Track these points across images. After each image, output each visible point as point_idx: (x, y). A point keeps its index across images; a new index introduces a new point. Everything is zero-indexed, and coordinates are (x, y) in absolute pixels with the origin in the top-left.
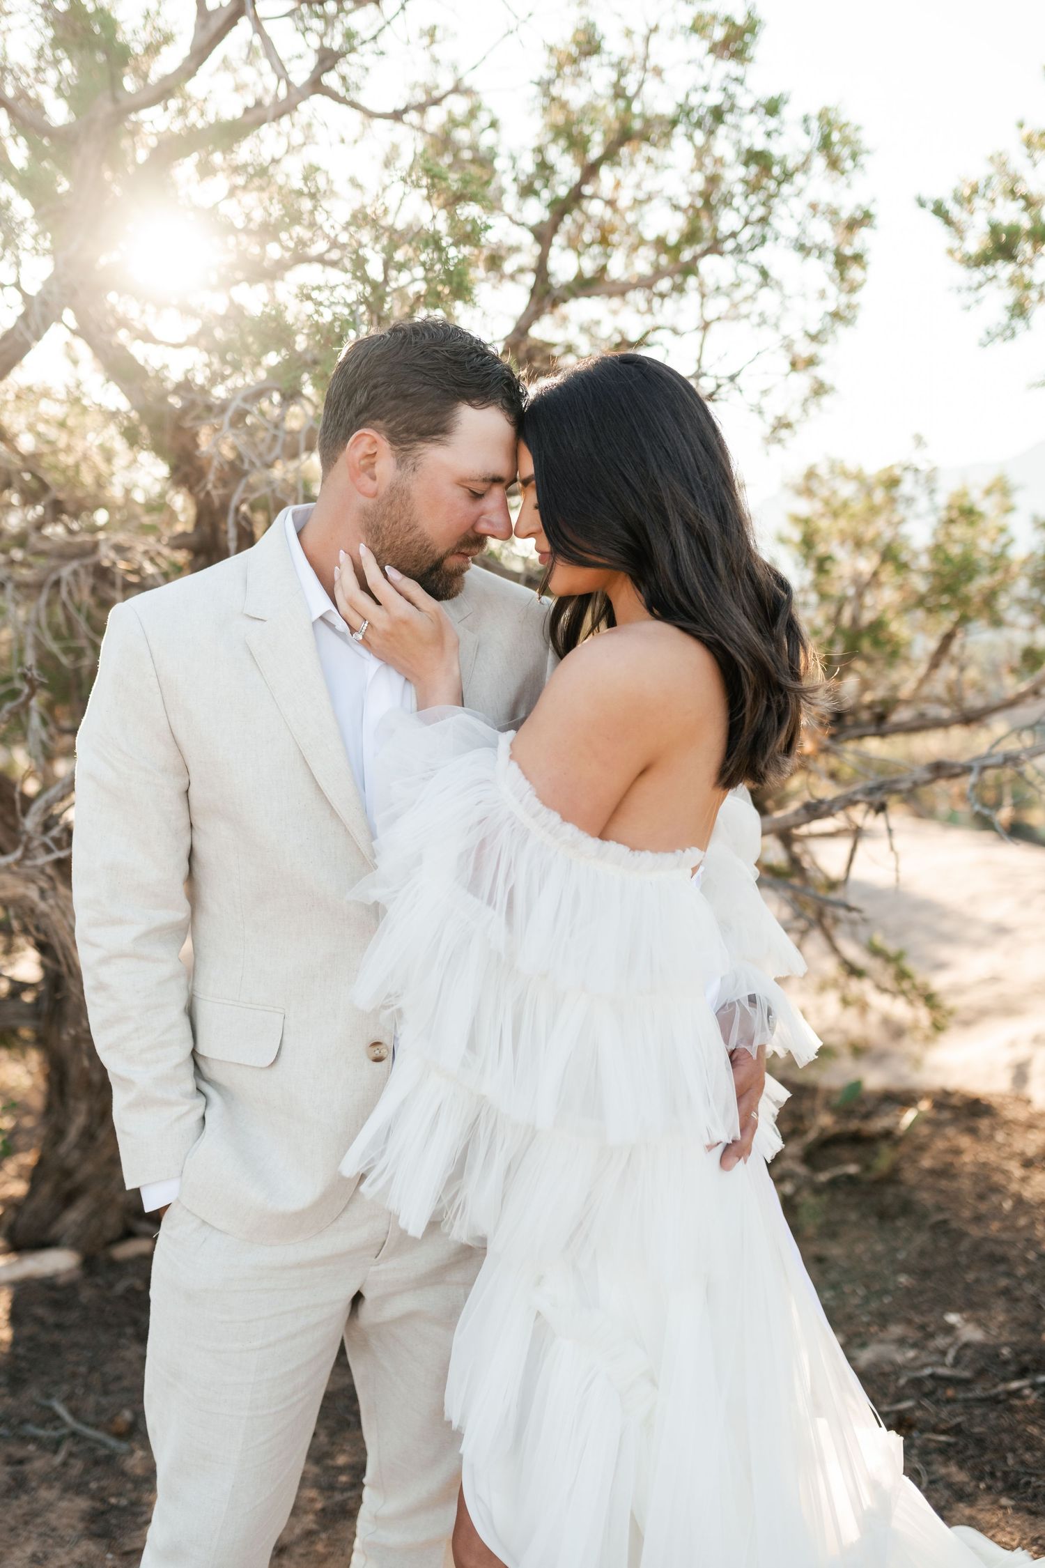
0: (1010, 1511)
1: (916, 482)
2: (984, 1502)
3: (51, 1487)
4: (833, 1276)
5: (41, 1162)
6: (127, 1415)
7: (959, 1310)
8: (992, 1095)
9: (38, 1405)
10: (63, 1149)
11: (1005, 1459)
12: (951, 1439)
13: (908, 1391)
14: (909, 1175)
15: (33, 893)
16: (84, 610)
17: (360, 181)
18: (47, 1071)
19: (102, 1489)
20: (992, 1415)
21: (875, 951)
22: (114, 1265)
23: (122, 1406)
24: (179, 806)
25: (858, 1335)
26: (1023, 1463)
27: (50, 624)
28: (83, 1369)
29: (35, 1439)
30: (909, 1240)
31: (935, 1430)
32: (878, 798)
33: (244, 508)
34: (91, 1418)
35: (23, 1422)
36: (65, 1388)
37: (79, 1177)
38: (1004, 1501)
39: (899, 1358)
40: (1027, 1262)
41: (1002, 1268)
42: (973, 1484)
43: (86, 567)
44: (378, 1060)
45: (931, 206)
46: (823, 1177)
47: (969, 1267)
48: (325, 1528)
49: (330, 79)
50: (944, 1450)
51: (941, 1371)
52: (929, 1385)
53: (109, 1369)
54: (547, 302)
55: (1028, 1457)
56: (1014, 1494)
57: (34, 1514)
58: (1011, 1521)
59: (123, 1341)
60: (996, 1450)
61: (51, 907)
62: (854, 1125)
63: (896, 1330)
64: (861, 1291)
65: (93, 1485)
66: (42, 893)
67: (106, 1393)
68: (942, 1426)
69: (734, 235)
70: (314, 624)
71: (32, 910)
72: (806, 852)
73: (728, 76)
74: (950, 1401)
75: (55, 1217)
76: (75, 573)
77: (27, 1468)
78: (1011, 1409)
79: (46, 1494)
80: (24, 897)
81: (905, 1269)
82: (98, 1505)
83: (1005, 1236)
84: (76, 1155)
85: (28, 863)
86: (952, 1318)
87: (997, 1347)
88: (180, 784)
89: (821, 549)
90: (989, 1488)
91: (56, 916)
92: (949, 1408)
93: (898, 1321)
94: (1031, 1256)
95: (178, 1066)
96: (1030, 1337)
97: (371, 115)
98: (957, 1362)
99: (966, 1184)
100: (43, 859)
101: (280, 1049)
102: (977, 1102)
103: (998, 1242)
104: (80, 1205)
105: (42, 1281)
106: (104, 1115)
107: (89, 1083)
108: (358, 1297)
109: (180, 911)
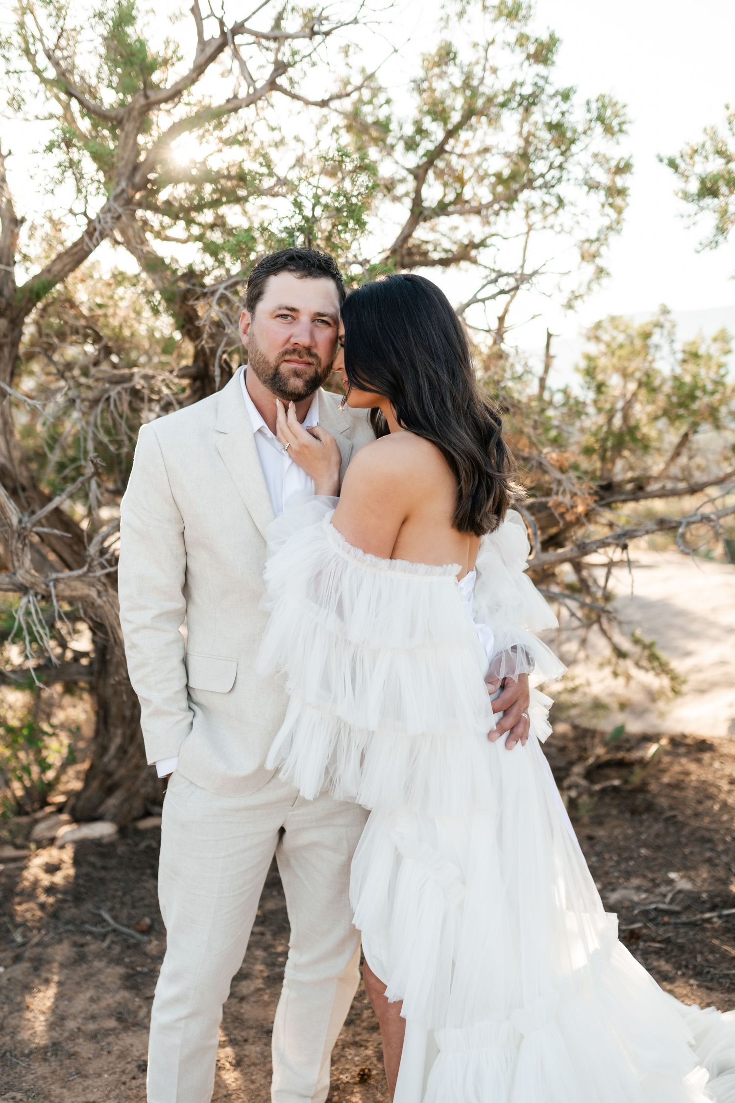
0: (695, 987)
1: (662, 335)
2: (680, 982)
3: (101, 960)
4: (598, 848)
5: (92, 767)
6: (147, 921)
7: (678, 870)
8: (714, 738)
9: (93, 914)
10: (106, 759)
11: (696, 958)
12: (662, 946)
13: (639, 918)
14: (653, 787)
15: (94, 593)
16: (124, 417)
17: (302, 138)
18: (97, 709)
19: (132, 962)
20: (691, 933)
21: (636, 641)
22: (138, 832)
23: (144, 915)
24: (178, 542)
25: (610, 884)
26: (707, 960)
27: (102, 425)
28: (119, 893)
29: (90, 933)
30: (649, 827)
31: (654, 940)
32: (622, 541)
33: (225, 356)
34: (125, 922)
35: (83, 923)
36: (109, 904)
37: (117, 777)
38: (692, 981)
39: (636, 898)
40: (725, 842)
41: (708, 846)
42: (674, 972)
43: (126, 390)
45: (666, 161)
46: (597, 787)
47: (686, 845)
48: (269, 987)
49: (282, 81)
50: (658, 953)
51: (662, 906)
52: (653, 915)
53: (135, 893)
54: (421, 218)
55: (711, 957)
56: (698, 978)
57: (91, 975)
58: (695, 993)
59: (144, 877)
60: (691, 953)
61: (105, 602)
62: (620, 755)
63: (636, 881)
64: (615, 858)
65: (127, 960)
66: (99, 593)
67: (134, 907)
68: (659, 939)
69: (542, 176)
70: (255, 434)
71: (93, 604)
72: (590, 575)
73: (537, 75)
74: (664, 924)
75: (102, 802)
76: (119, 393)
77: (86, 949)
78: (704, 930)
79: (97, 964)
80: (88, 596)
81: (645, 845)
82: (130, 971)
83: (713, 826)
84: (114, 763)
85: (91, 575)
86: (673, 875)
87: (699, 893)
88: (178, 528)
89: (600, 377)
90: (683, 975)
91: (107, 607)
92: (664, 928)
93: (637, 876)
94: (728, 839)
95: (177, 692)
96: (721, 887)
97: (307, 103)
98: (672, 901)
99: (690, 793)
100: (100, 573)
101: (235, 682)
102: (703, 742)
103: (708, 830)
104: (117, 794)
105: (93, 841)
106: (133, 737)
107: (124, 717)
108: (282, 831)
109: (179, 603)
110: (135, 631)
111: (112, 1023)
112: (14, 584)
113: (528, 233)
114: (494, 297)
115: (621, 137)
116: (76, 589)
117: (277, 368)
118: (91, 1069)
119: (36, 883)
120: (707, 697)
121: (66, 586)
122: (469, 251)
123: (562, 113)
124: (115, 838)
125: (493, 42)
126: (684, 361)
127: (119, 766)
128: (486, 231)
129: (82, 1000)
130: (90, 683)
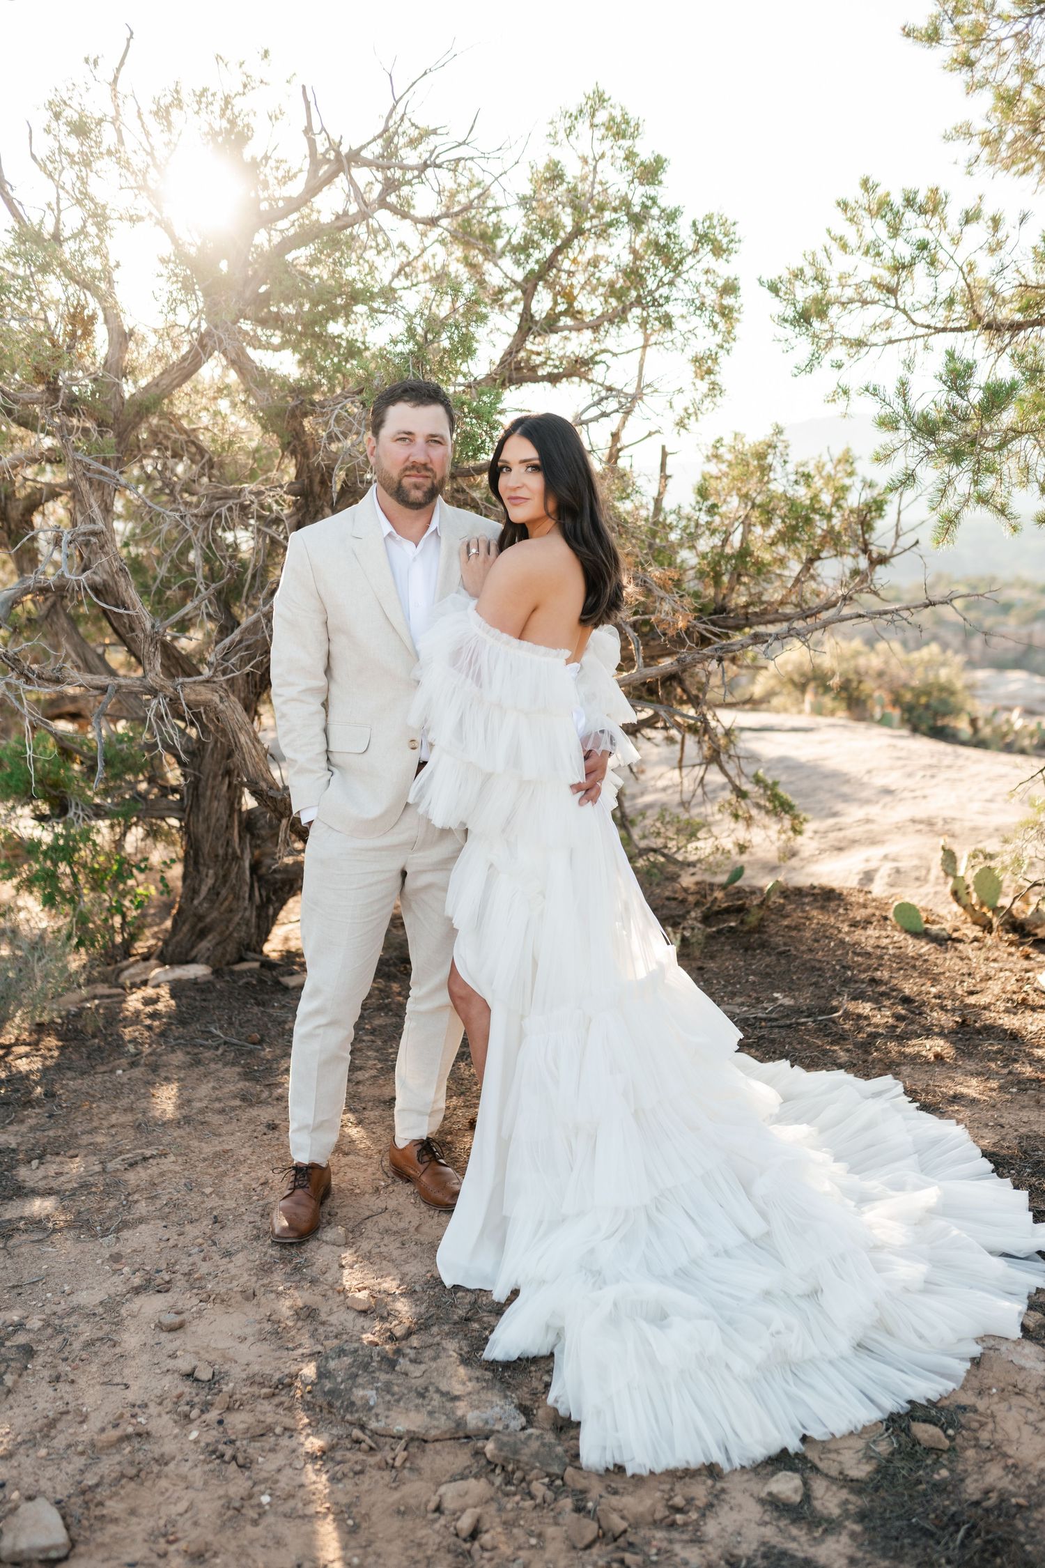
1: (776, 456)
3: (217, 1063)
5: (181, 911)
6: (256, 1035)
7: (782, 991)
9: (202, 1031)
10: (196, 903)
14: (772, 929)
15: (217, 699)
19: (248, 1064)
20: (785, 1032)
21: (758, 781)
23: (253, 1032)
24: (321, 629)
28: (225, 1017)
29: (203, 1045)
30: (760, 960)
34: (236, 1037)
35: (193, 1038)
36: (217, 1024)
39: (736, 1010)
40: (834, 970)
41: (817, 973)
43: (236, 505)
44: (414, 748)
45: (768, 284)
46: (713, 929)
47: (795, 972)
49: (391, 199)
52: (751, 1021)
53: (242, 1015)
54: (530, 332)
57: (210, 1073)
61: (226, 706)
62: (739, 903)
63: (739, 1000)
64: (723, 983)
65: (242, 1062)
66: (221, 698)
69: (651, 293)
70: (385, 537)
73: (645, 195)
75: (194, 945)
76: (230, 509)
77: (201, 1056)
78: (798, 1030)
79: (212, 1066)
81: (754, 974)
82: (247, 1070)
83: (825, 959)
84: (206, 906)
85: (215, 679)
86: (776, 995)
87: (799, 1006)
89: (712, 498)
91: (229, 712)
95: (319, 755)
97: (416, 221)
99: (808, 934)
100: (222, 678)
101: (368, 745)
102: (832, 891)
103: (820, 961)
104: (210, 937)
105: (188, 980)
106: (225, 878)
107: (217, 856)
108: (404, 874)
109: (321, 682)
110: (285, 703)
111: (237, 1102)
112: (144, 687)
113: (644, 347)
114: (596, 419)
115: (733, 257)
116: (200, 694)
117: (400, 482)
118: (223, 1130)
119: (137, 1013)
120: (843, 855)
121: (191, 691)
122: (579, 368)
123: (668, 235)
124: (211, 978)
125: (602, 156)
126: (796, 482)
127: (211, 908)
128: (596, 347)
129: (205, 1089)
130: (180, 820)
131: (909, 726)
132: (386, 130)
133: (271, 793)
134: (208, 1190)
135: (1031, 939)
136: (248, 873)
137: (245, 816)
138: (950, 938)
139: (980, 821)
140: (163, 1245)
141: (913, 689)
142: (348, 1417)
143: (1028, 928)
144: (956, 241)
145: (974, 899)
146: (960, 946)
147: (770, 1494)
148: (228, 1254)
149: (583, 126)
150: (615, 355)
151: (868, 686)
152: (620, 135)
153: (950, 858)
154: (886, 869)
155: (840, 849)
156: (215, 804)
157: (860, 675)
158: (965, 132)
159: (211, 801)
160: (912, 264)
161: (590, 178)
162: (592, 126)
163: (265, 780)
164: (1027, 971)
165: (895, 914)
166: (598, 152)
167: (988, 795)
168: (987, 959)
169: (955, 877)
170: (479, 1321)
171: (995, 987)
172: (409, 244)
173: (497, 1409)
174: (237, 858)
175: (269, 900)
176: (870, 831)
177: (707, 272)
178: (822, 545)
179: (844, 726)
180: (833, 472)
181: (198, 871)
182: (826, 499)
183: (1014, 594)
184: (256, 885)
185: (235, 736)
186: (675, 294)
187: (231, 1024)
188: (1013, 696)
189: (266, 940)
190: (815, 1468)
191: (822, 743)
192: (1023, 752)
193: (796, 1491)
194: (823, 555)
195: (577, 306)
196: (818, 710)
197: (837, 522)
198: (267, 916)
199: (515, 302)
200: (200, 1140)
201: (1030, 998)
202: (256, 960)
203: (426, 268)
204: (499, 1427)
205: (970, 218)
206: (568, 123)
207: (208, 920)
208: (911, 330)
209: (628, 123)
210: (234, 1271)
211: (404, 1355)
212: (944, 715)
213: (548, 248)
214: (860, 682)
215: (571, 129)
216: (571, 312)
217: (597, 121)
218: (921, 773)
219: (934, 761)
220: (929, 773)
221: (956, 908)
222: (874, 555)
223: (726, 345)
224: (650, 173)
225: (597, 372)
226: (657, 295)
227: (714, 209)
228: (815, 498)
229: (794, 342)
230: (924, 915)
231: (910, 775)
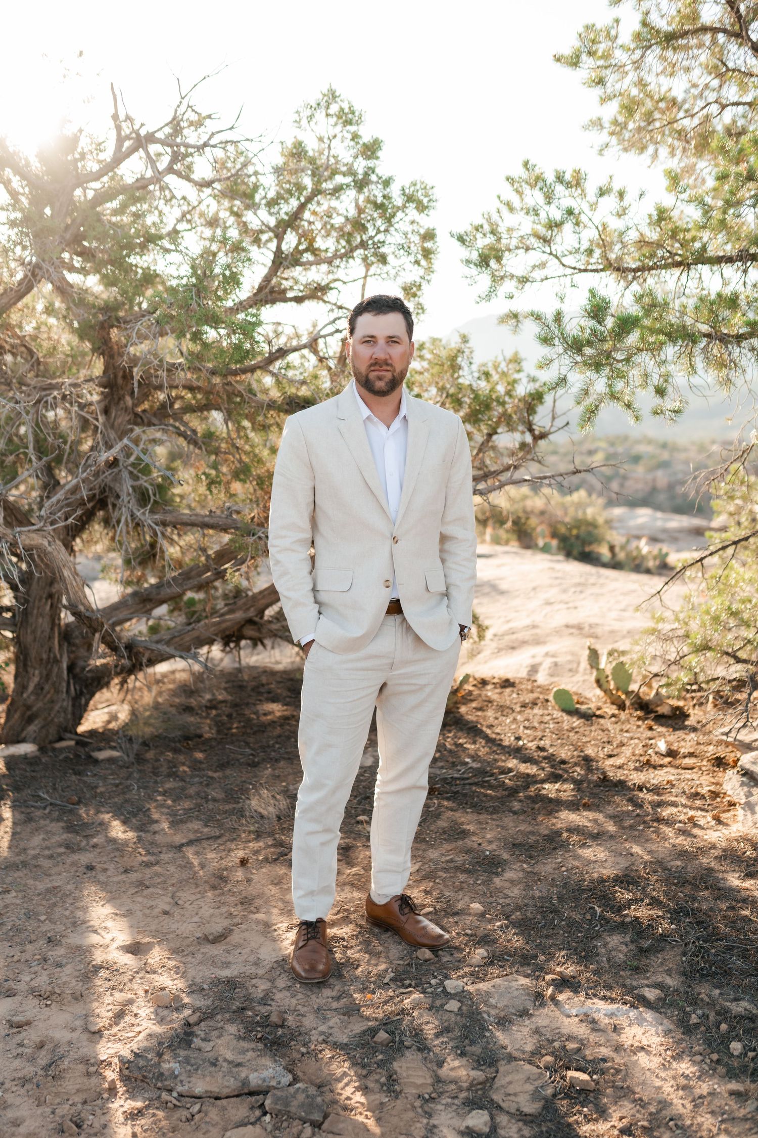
1: (464, 359)
3: (45, 820)
5: (13, 703)
6: (74, 798)
9: (32, 795)
10: (26, 695)
12: (452, 795)
13: (439, 782)
14: (463, 710)
15: (46, 543)
19: (69, 820)
22: (56, 750)
23: (73, 795)
29: (33, 806)
34: (59, 799)
36: (44, 789)
39: (439, 772)
43: (59, 395)
45: (456, 236)
49: (177, 167)
51: (456, 776)
53: (63, 784)
54: (281, 267)
61: (53, 549)
63: (440, 764)
65: (65, 819)
66: (50, 545)
67: (63, 791)
69: (372, 238)
70: (364, 421)
73: (366, 166)
75: (24, 729)
76: (55, 397)
77: (32, 815)
79: (42, 822)
80: (42, 544)
81: (450, 744)
84: (33, 698)
91: (55, 553)
98: (464, 773)
99: (490, 713)
101: (352, 584)
102: (507, 680)
103: (499, 734)
104: (36, 722)
105: (20, 756)
106: (48, 677)
107: (41, 660)
109: (308, 534)
111: (62, 850)
113: (365, 277)
114: (332, 334)
115: (432, 212)
116: (33, 539)
117: (367, 376)
118: (53, 871)
120: (516, 653)
121: (27, 537)
122: (317, 292)
123: (384, 197)
124: (38, 753)
125: (335, 137)
126: (479, 378)
127: (37, 699)
128: (331, 277)
129: (37, 840)
130: (13, 632)
131: (563, 553)
132: (174, 119)
133: (87, 614)
134: (43, 918)
135: (653, 715)
136: (65, 672)
137: (63, 628)
138: (595, 715)
139: (617, 626)
140: (9, 960)
141: (565, 524)
142: (159, 1084)
143: (651, 707)
144: (593, 206)
145: (612, 685)
146: (602, 721)
147: (467, 1127)
148: (59, 965)
149: (320, 115)
150: (345, 283)
151: (533, 521)
152: (349, 122)
153: (594, 655)
154: (547, 663)
155: (513, 648)
156: (40, 620)
157: (528, 514)
158: (598, 123)
159: (37, 618)
160: (562, 223)
161: (326, 153)
162: (327, 115)
163: (83, 604)
164: (650, 739)
165: (555, 698)
166: (331, 134)
167: (622, 606)
168: (621, 730)
169: (598, 669)
170: (252, 1009)
171: (627, 751)
172: (189, 198)
173: (271, 1070)
174: (57, 661)
175: (82, 693)
176: (536, 634)
177: (413, 222)
178: (498, 423)
179: (515, 553)
180: (505, 370)
181: (27, 672)
182: (501, 389)
183: (642, 449)
184: (72, 681)
185: (60, 571)
186: (389, 239)
187: (55, 789)
188: (641, 527)
189: (79, 724)
190: (499, 1107)
191: (499, 566)
192: (648, 571)
193: (486, 1125)
194: (499, 430)
195: (316, 245)
196: (496, 541)
197: (509, 408)
198: (80, 705)
199: (270, 240)
200: (35, 879)
201: (652, 759)
202: (71, 739)
203: (202, 215)
204: (273, 1083)
205: (602, 193)
206: (309, 112)
207: (35, 709)
208: (561, 270)
209: (353, 113)
210: (65, 979)
211: (197, 1036)
212: (590, 543)
213: (294, 203)
214: (528, 518)
215: (311, 117)
216: (311, 249)
217: (331, 111)
218: (573, 590)
219: (582, 580)
220: (579, 589)
221: (599, 692)
222: (537, 433)
223: (427, 277)
224: (371, 150)
225: (331, 296)
226: (376, 240)
227: (417, 177)
228: (492, 390)
229: (477, 278)
230: (575, 698)
231: (565, 591)
